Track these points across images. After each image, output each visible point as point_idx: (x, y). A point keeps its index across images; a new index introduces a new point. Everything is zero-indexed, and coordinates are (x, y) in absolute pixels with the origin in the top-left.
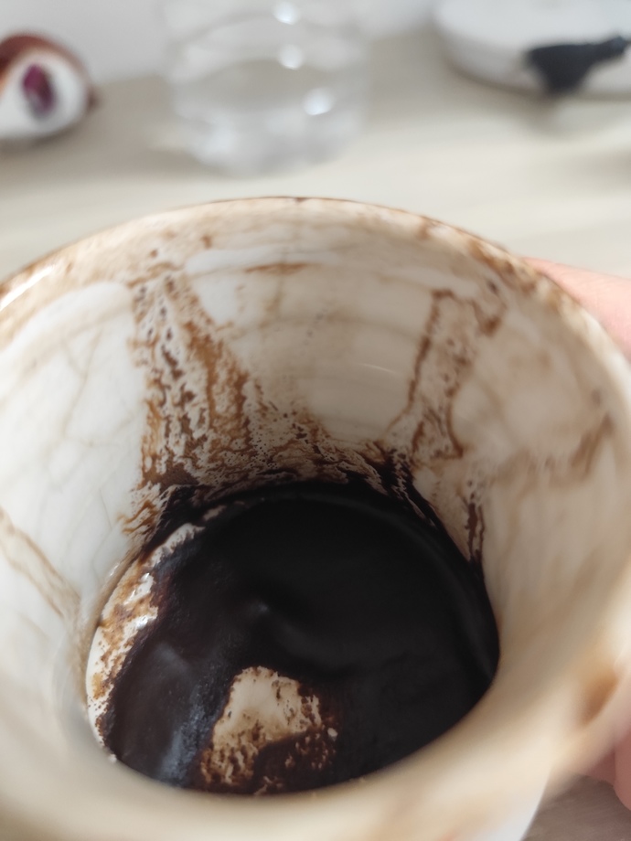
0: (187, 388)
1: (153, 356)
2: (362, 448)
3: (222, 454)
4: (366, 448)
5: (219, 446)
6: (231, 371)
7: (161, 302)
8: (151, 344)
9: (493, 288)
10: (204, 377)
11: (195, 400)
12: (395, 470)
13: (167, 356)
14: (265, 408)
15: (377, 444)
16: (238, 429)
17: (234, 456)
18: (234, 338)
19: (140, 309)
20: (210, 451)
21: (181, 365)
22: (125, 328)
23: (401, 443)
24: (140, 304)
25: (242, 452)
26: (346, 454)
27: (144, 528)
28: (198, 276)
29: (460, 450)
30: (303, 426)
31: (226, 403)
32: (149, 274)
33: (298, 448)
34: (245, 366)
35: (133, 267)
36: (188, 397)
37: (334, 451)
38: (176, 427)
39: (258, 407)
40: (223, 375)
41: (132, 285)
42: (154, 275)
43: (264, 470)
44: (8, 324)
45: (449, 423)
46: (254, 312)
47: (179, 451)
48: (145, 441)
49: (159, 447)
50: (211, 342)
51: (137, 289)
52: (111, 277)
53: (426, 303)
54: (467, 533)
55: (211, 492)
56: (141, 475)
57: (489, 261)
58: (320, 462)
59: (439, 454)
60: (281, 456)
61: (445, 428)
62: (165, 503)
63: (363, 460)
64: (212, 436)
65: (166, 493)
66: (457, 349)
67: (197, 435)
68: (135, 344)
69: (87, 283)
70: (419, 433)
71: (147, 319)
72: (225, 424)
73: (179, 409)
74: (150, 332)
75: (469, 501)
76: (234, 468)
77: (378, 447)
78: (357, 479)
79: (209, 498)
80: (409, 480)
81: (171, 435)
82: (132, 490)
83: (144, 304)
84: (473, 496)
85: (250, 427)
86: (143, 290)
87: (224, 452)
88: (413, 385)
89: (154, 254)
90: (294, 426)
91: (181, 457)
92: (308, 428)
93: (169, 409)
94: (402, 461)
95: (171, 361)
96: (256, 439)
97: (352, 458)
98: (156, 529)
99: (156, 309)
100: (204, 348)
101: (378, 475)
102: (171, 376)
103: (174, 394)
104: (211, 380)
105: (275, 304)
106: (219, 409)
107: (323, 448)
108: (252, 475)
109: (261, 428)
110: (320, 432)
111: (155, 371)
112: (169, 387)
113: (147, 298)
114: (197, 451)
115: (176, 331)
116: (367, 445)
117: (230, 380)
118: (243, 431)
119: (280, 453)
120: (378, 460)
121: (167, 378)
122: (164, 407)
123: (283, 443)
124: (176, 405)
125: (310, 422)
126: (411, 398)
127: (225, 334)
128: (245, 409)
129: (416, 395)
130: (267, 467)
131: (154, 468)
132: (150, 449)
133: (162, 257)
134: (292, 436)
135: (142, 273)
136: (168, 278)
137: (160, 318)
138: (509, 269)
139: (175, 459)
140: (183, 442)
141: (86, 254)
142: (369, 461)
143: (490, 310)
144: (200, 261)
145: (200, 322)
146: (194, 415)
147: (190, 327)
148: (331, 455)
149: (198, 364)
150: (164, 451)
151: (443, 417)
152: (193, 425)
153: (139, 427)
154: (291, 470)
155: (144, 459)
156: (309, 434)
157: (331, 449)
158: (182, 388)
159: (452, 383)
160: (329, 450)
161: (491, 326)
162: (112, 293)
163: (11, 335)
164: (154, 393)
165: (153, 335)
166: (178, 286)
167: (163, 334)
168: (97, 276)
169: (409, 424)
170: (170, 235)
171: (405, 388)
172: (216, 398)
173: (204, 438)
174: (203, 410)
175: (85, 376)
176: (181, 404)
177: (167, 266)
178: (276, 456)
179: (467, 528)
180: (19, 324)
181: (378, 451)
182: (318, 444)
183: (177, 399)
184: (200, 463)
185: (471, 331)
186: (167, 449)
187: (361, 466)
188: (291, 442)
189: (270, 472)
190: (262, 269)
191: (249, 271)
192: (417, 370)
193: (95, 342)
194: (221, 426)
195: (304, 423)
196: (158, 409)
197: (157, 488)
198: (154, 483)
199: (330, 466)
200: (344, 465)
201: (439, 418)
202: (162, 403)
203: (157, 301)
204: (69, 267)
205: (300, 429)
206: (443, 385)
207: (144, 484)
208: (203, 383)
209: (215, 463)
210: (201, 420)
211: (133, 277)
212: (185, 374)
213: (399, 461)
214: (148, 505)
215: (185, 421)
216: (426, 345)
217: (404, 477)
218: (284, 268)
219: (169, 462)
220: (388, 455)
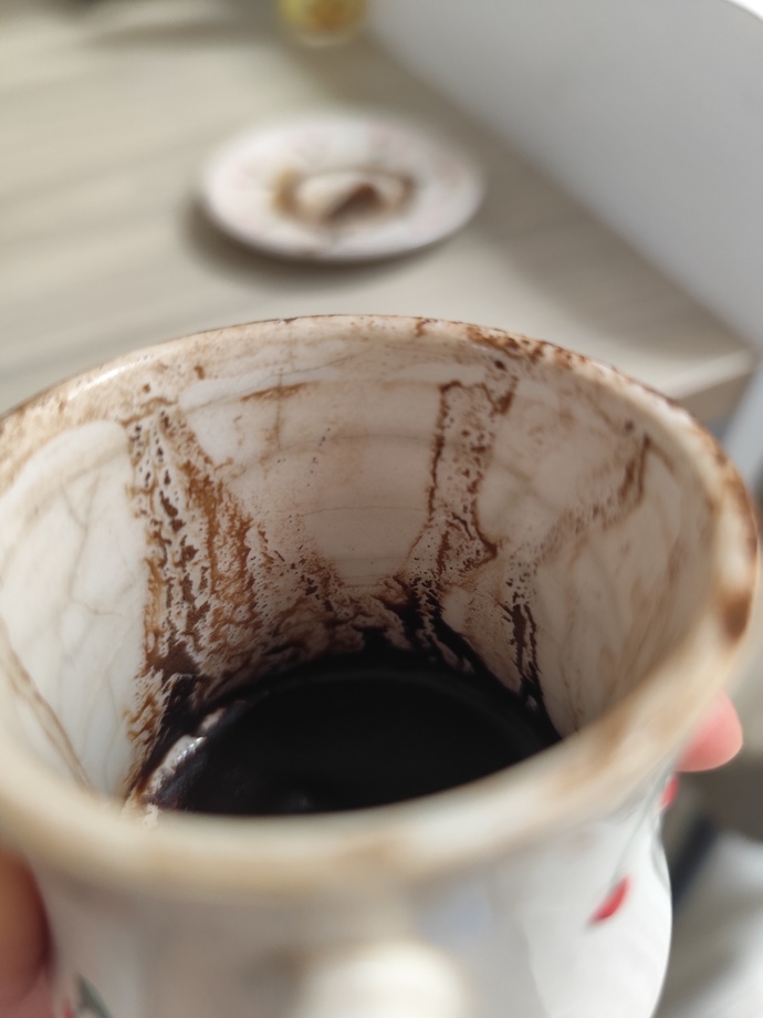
0: (187, 543)
1: (152, 503)
2: (379, 590)
3: (223, 628)
4: (385, 587)
5: (221, 618)
6: (232, 518)
7: (157, 442)
8: (149, 491)
9: (500, 365)
10: (205, 527)
11: (197, 557)
12: (419, 606)
13: (165, 502)
14: (270, 560)
15: (396, 578)
16: (241, 592)
17: (239, 629)
18: (235, 477)
19: (136, 449)
20: (212, 625)
21: (182, 515)
22: (121, 475)
23: (424, 567)
24: (136, 443)
25: (246, 624)
26: (362, 604)
27: (145, 735)
28: (193, 410)
29: (492, 548)
30: (312, 577)
31: (229, 559)
32: (144, 410)
33: (309, 609)
34: (247, 509)
35: (127, 405)
36: (189, 553)
37: (348, 602)
38: (177, 592)
39: (263, 560)
40: (224, 523)
41: (126, 424)
42: (149, 412)
43: (269, 648)
44: (7, 465)
45: (476, 524)
46: (254, 445)
47: (181, 625)
48: (147, 613)
49: (161, 620)
50: (211, 483)
51: (132, 427)
52: (105, 417)
53: (434, 399)
54: (514, 648)
55: (212, 687)
56: (144, 656)
57: (490, 342)
58: (332, 623)
59: (469, 564)
60: (288, 624)
61: (472, 529)
62: (166, 699)
63: (381, 605)
64: (214, 604)
65: (169, 684)
66: (473, 439)
67: (199, 603)
68: (133, 491)
69: (80, 422)
70: (445, 546)
71: (142, 463)
72: (228, 586)
73: (179, 569)
74: (148, 476)
75: (511, 606)
76: (236, 648)
77: (399, 582)
78: (375, 635)
79: (210, 696)
80: (437, 613)
81: (173, 602)
82: (137, 677)
83: (140, 444)
84: (516, 596)
85: (255, 588)
86: (138, 429)
87: (226, 626)
88: (432, 492)
89: (147, 388)
90: (303, 577)
91: (182, 633)
92: (317, 578)
93: (171, 571)
94: (427, 590)
95: (171, 511)
96: (261, 603)
97: (369, 606)
98: (157, 740)
99: (153, 449)
100: (204, 491)
101: (400, 622)
102: (170, 528)
103: (174, 551)
104: (212, 531)
105: (275, 432)
106: (222, 567)
107: (336, 602)
108: (256, 658)
109: (266, 588)
110: (332, 581)
111: (156, 523)
112: (169, 542)
113: (142, 439)
114: (199, 625)
115: (173, 474)
116: (386, 584)
117: (232, 527)
118: (247, 594)
119: (287, 620)
120: (400, 600)
121: (166, 533)
122: (165, 568)
123: (290, 605)
124: (177, 565)
125: (321, 569)
126: (431, 509)
127: (224, 473)
128: (249, 564)
129: (436, 504)
130: (272, 643)
131: (156, 649)
132: (152, 622)
133: (155, 392)
134: (300, 592)
135: (137, 411)
136: (163, 413)
137: (156, 460)
138: (512, 344)
139: (177, 636)
140: (184, 613)
141: (77, 392)
142: (389, 606)
143: (500, 389)
144: (194, 394)
145: (198, 463)
146: (195, 577)
147: (188, 468)
148: (345, 610)
149: (197, 512)
150: (166, 625)
151: (468, 517)
152: (194, 591)
153: (139, 595)
154: (298, 643)
155: (146, 635)
156: (320, 585)
157: (345, 601)
158: (182, 543)
159: (473, 477)
160: (342, 603)
161: (505, 404)
162: (106, 434)
163: (11, 478)
164: (153, 550)
165: (150, 481)
166: (173, 423)
167: (161, 478)
168: (91, 415)
169: (432, 541)
170: (161, 368)
171: (425, 498)
172: (217, 552)
173: (206, 607)
174: (205, 569)
175: (85, 529)
176: (181, 564)
177: (161, 401)
178: (284, 624)
179: (512, 642)
180: (18, 466)
181: (399, 587)
182: (330, 598)
183: (178, 558)
184: (203, 642)
185: (484, 416)
186: (169, 622)
187: (380, 615)
188: (300, 601)
189: (276, 650)
190: (259, 395)
191: (246, 399)
192: (434, 475)
193: (93, 490)
194: (223, 590)
195: (314, 572)
196: (159, 570)
197: (159, 675)
198: (157, 670)
199: (343, 627)
200: (360, 621)
201: (466, 521)
202: (163, 563)
203: (153, 441)
204: (62, 406)
205: (310, 582)
206: (465, 482)
207: (147, 668)
208: (204, 535)
209: (218, 642)
210: (203, 584)
211: (126, 416)
212: (185, 524)
213: (424, 592)
214: (150, 701)
215: (186, 584)
216: (440, 443)
217: (431, 612)
218: (281, 392)
219: (171, 640)
220: (409, 590)
